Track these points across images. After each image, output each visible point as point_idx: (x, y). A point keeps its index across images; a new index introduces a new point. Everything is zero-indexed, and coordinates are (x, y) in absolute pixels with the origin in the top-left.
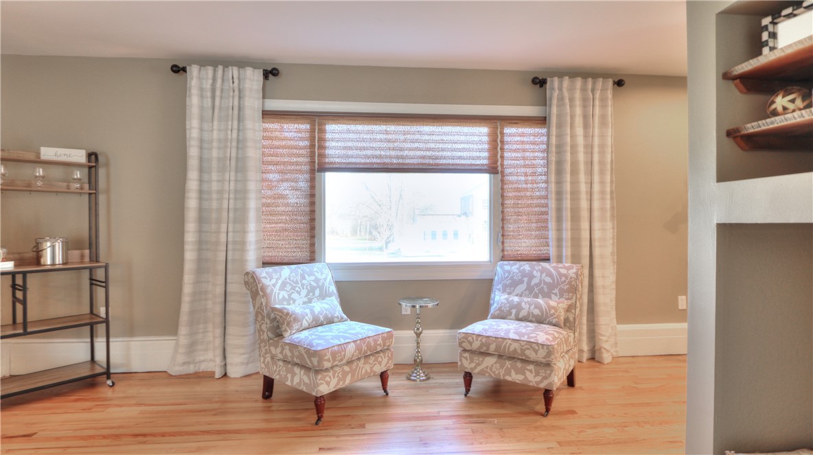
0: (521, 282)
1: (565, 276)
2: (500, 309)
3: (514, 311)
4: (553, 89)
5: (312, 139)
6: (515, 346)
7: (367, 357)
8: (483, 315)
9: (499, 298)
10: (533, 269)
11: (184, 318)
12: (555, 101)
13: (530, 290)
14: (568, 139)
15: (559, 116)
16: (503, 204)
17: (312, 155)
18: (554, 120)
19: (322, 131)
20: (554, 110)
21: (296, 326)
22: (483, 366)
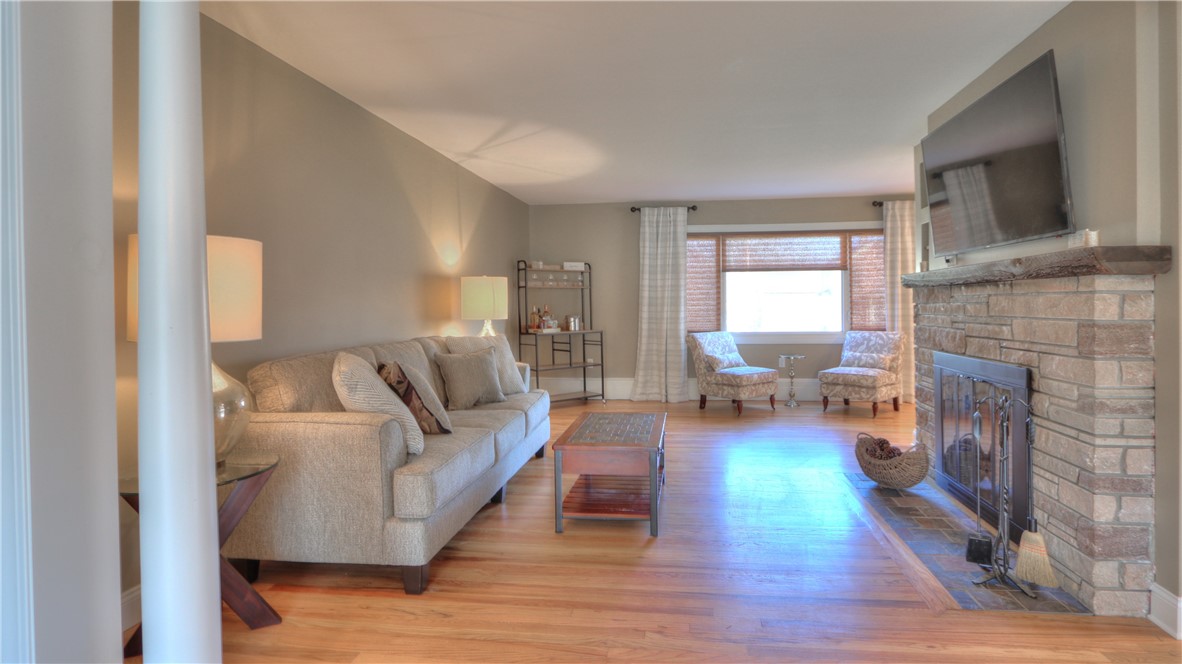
0: (862, 344)
1: (892, 339)
2: (847, 361)
3: (856, 362)
4: (887, 209)
5: (718, 250)
6: (855, 377)
7: (763, 383)
8: (837, 364)
9: (847, 354)
10: (871, 335)
11: (641, 365)
12: (889, 218)
13: (868, 349)
14: (899, 245)
15: (893, 228)
16: (851, 291)
17: (718, 261)
18: (888, 232)
19: (724, 245)
20: (889, 225)
21: (721, 366)
22: (835, 392)
